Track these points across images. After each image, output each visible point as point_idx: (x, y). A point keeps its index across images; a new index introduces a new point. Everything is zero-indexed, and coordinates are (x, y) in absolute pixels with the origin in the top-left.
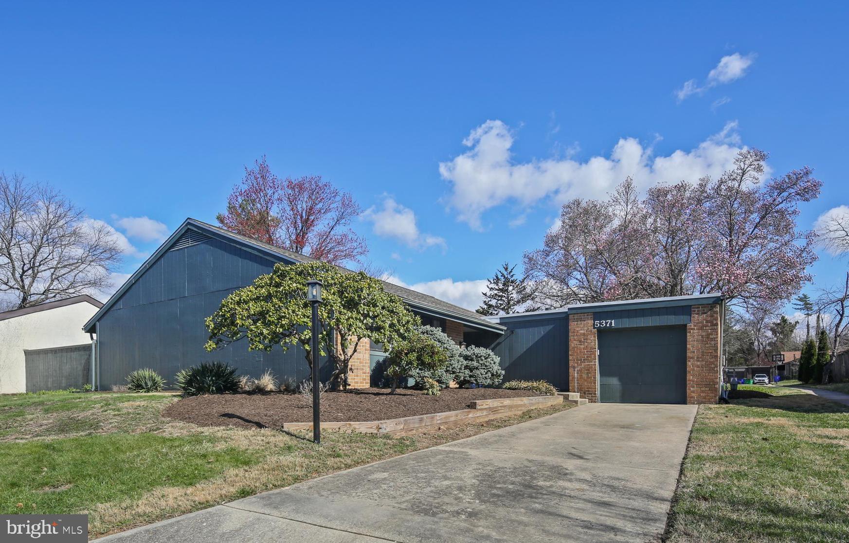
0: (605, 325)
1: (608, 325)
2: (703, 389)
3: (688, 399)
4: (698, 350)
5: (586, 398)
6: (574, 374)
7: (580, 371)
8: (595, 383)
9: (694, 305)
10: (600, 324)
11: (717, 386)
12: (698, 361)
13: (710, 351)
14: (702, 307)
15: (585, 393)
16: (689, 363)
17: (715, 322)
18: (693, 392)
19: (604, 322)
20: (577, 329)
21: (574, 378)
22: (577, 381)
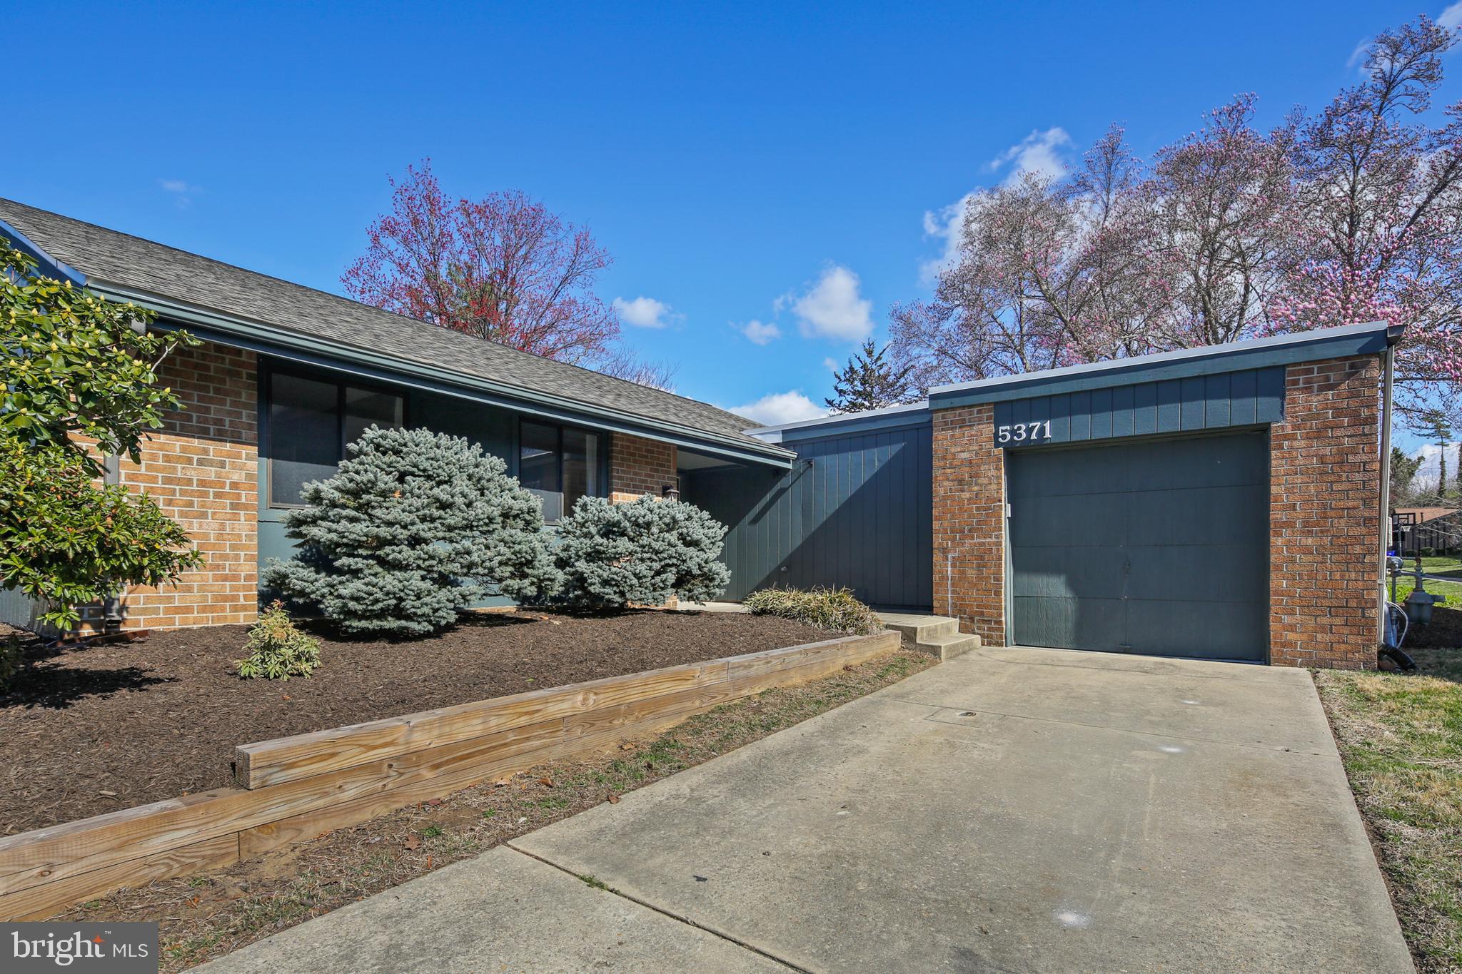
0: (1024, 436)
1: (1034, 436)
2: (1326, 620)
3: (1274, 649)
4: (1308, 501)
5: (974, 633)
6: (944, 567)
7: (959, 562)
8: (998, 593)
9: (1295, 364)
10: (1013, 432)
11: (1372, 613)
12: (1309, 534)
13: (1350, 504)
14: (1320, 370)
15: (972, 619)
16: (1277, 542)
17: (1365, 413)
18: (1292, 628)
19: (1024, 427)
20: (953, 450)
21: (944, 578)
22: (953, 585)
